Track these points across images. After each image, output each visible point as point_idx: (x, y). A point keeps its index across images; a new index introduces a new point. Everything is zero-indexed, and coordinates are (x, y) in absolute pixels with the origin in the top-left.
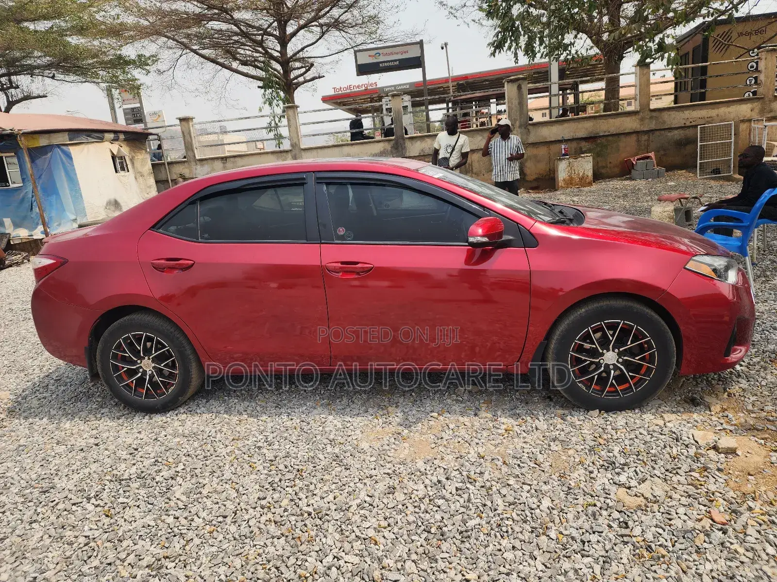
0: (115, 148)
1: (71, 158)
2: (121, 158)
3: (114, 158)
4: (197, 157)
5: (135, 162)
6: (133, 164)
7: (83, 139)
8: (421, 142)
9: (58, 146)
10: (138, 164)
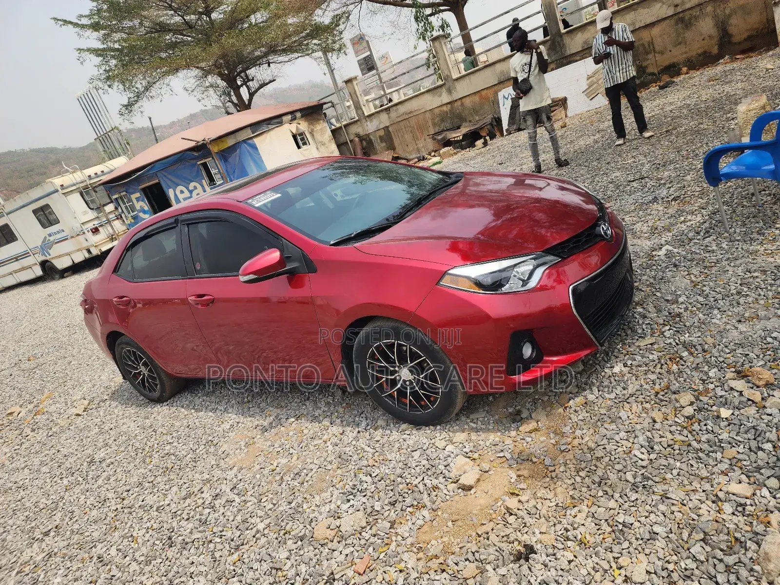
0: (293, 128)
1: (256, 148)
2: (301, 134)
3: (294, 137)
4: (366, 114)
5: (315, 134)
6: (313, 136)
7: (264, 128)
8: (583, 33)
9: (244, 141)
10: (318, 136)
